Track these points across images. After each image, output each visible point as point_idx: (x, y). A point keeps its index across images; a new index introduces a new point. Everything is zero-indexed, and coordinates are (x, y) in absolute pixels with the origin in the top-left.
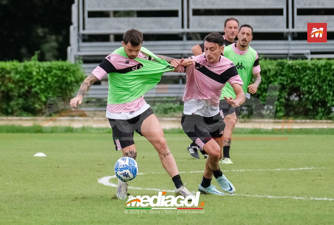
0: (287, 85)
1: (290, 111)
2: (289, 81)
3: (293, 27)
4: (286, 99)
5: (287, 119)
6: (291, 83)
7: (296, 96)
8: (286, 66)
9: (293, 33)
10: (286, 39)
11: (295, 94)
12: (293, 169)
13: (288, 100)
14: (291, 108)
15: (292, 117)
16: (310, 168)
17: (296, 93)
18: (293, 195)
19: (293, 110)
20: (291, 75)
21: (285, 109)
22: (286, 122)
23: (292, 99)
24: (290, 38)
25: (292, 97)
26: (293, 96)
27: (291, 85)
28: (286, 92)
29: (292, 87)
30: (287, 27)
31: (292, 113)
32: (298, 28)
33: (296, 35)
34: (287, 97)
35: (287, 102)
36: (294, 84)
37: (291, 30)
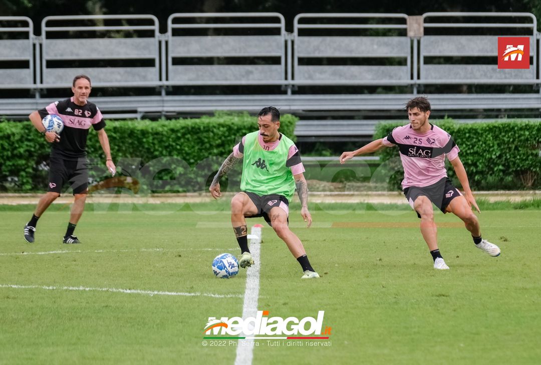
0: (35, 152)
1: (39, 183)
2: (37, 147)
3: (41, 82)
4: (34, 169)
5: (35, 193)
6: (39, 149)
7: (45, 166)
8: (33, 129)
9: (42, 90)
10: (33, 97)
11: (45, 163)
12: (43, 253)
13: (36, 170)
14: (40, 180)
15: (42, 190)
16: (63, 251)
17: (45, 161)
18: (43, 284)
19: (43, 182)
20: (39, 139)
21: (33, 181)
22: (33, 197)
23: (40, 168)
24: (37, 95)
25: (41, 167)
26: (42, 165)
27: (40, 152)
28: (34, 160)
29: (41, 154)
30: (35, 82)
31: (42, 185)
32: (47, 83)
33: (45, 92)
34: (35, 166)
35: (34, 172)
36: (43, 150)
37: (39, 85)
